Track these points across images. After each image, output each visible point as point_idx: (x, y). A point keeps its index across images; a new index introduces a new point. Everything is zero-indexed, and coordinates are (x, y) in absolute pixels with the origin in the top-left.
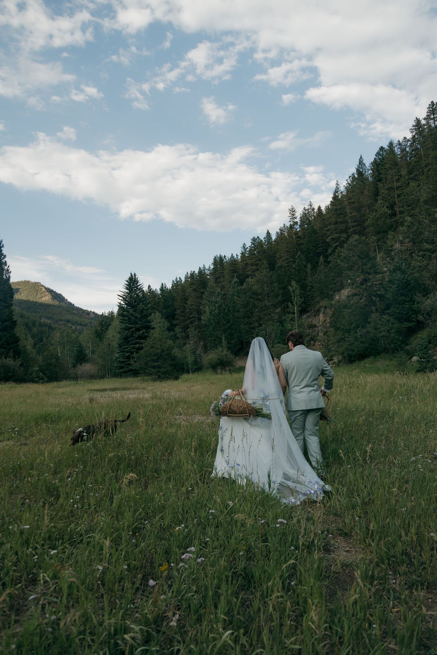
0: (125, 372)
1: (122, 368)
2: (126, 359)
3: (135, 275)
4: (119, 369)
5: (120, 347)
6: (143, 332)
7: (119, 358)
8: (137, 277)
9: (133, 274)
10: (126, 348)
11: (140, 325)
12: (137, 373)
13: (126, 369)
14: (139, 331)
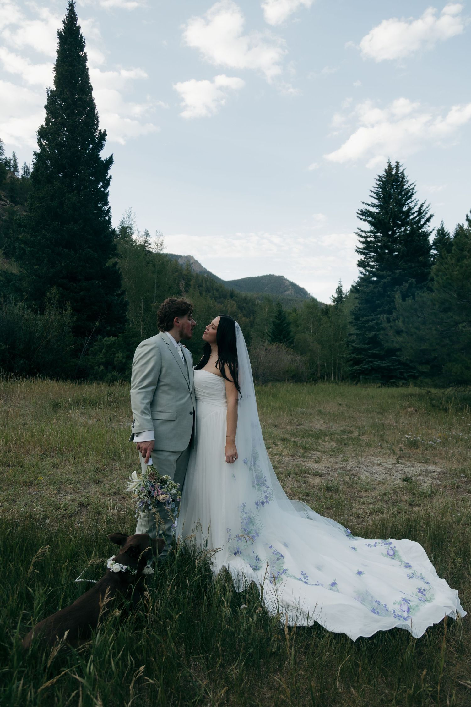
0: (364, 372)
1: (357, 362)
2: (368, 344)
3: (398, 166)
4: (352, 366)
5: (357, 319)
6: (411, 284)
7: (353, 341)
8: (401, 169)
9: (393, 164)
10: (368, 321)
11: (404, 270)
12: (392, 377)
13: (366, 366)
14: (400, 284)
